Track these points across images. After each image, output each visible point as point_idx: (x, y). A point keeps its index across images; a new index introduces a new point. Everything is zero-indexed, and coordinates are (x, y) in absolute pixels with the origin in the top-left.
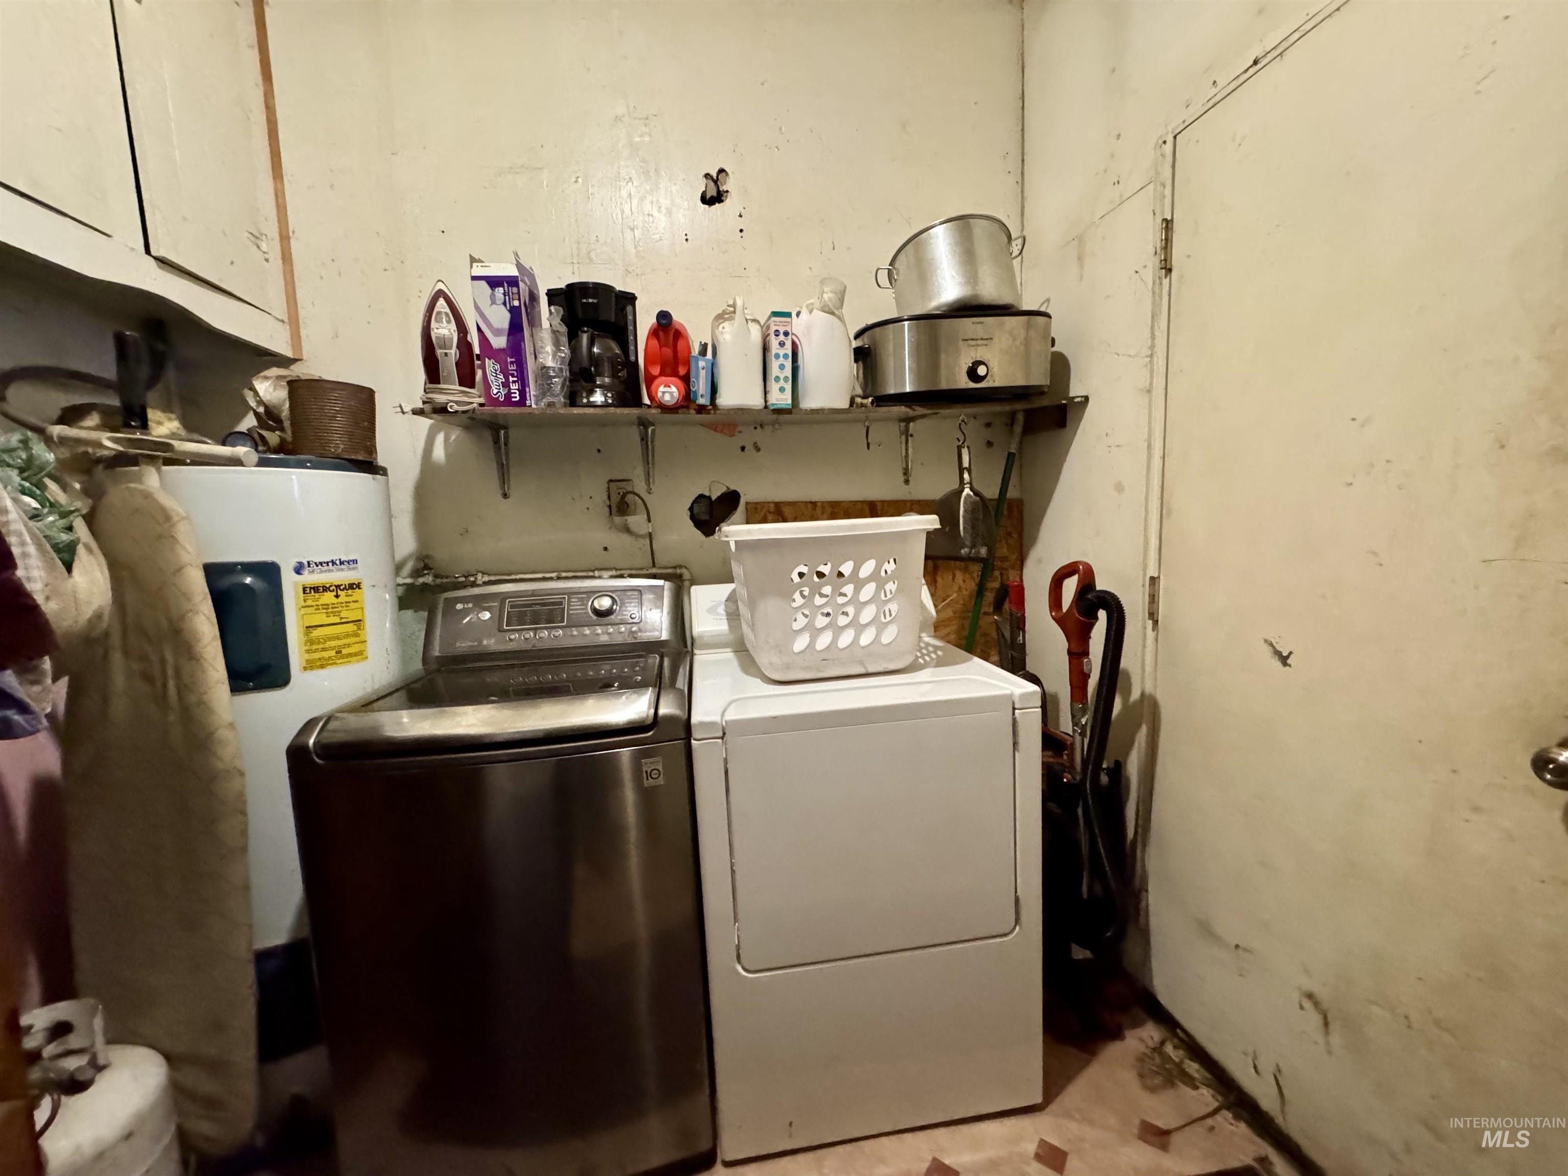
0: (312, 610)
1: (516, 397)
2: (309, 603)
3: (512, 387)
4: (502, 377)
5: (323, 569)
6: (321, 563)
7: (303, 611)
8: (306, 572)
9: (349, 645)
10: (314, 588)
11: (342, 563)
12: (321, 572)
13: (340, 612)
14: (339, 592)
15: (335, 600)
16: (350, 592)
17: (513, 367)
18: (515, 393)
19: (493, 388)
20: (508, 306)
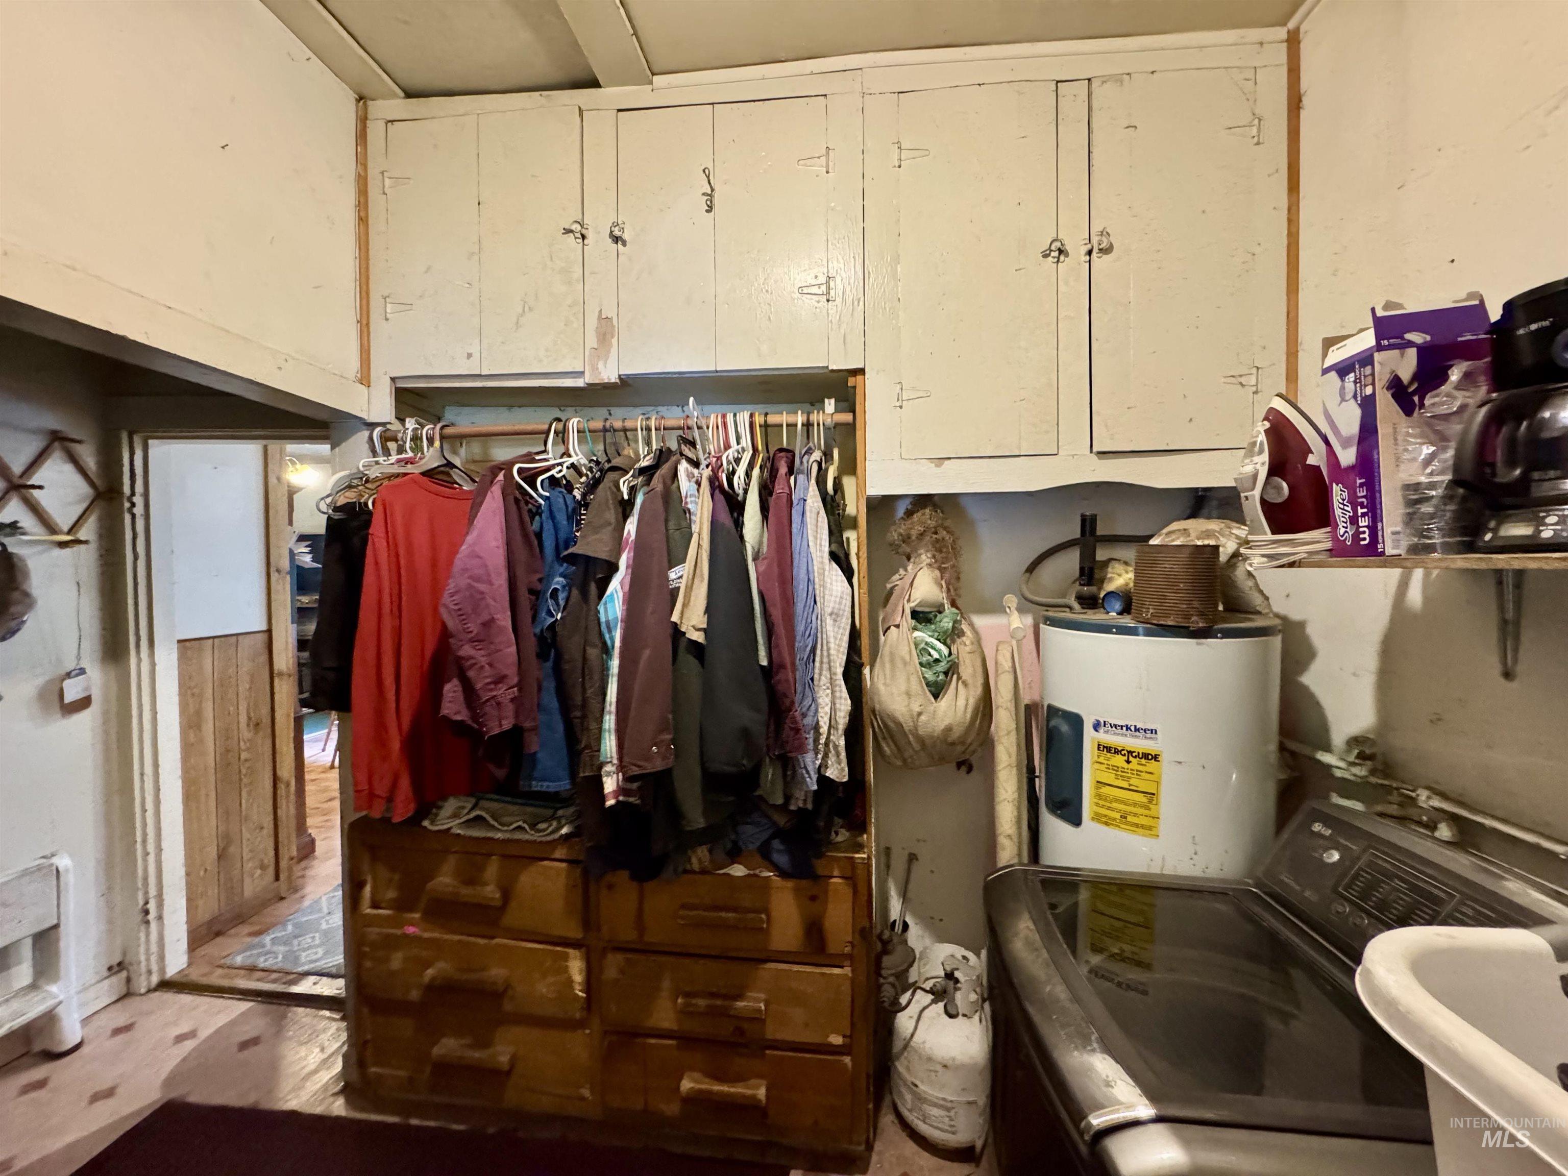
0: (1103, 767)
1: (1364, 539)
2: (1101, 760)
3: (1361, 524)
4: (1349, 509)
5: (1117, 731)
6: (1116, 726)
7: (1097, 766)
8: (1102, 730)
9: (1135, 815)
10: (1107, 747)
11: (1137, 730)
12: (1115, 734)
13: (1129, 778)
14: (1131, 759)
15: (1125, 765)
16: (1143, 761)
17: (1361, 493)
18: (1364, 532)
19: (1340, 527)
20: (1359, 399)
